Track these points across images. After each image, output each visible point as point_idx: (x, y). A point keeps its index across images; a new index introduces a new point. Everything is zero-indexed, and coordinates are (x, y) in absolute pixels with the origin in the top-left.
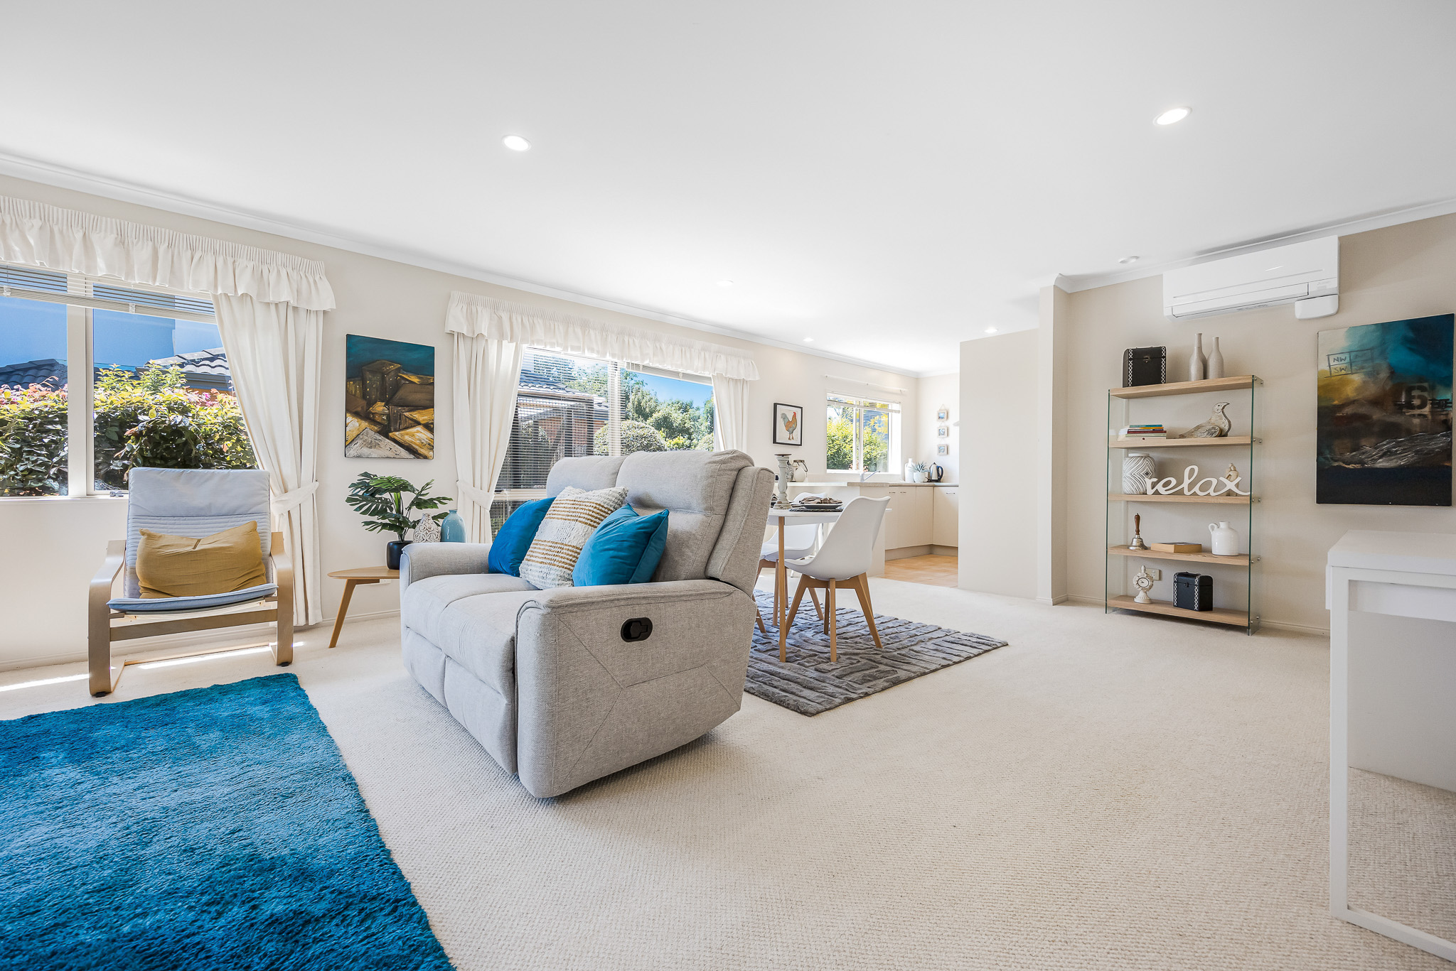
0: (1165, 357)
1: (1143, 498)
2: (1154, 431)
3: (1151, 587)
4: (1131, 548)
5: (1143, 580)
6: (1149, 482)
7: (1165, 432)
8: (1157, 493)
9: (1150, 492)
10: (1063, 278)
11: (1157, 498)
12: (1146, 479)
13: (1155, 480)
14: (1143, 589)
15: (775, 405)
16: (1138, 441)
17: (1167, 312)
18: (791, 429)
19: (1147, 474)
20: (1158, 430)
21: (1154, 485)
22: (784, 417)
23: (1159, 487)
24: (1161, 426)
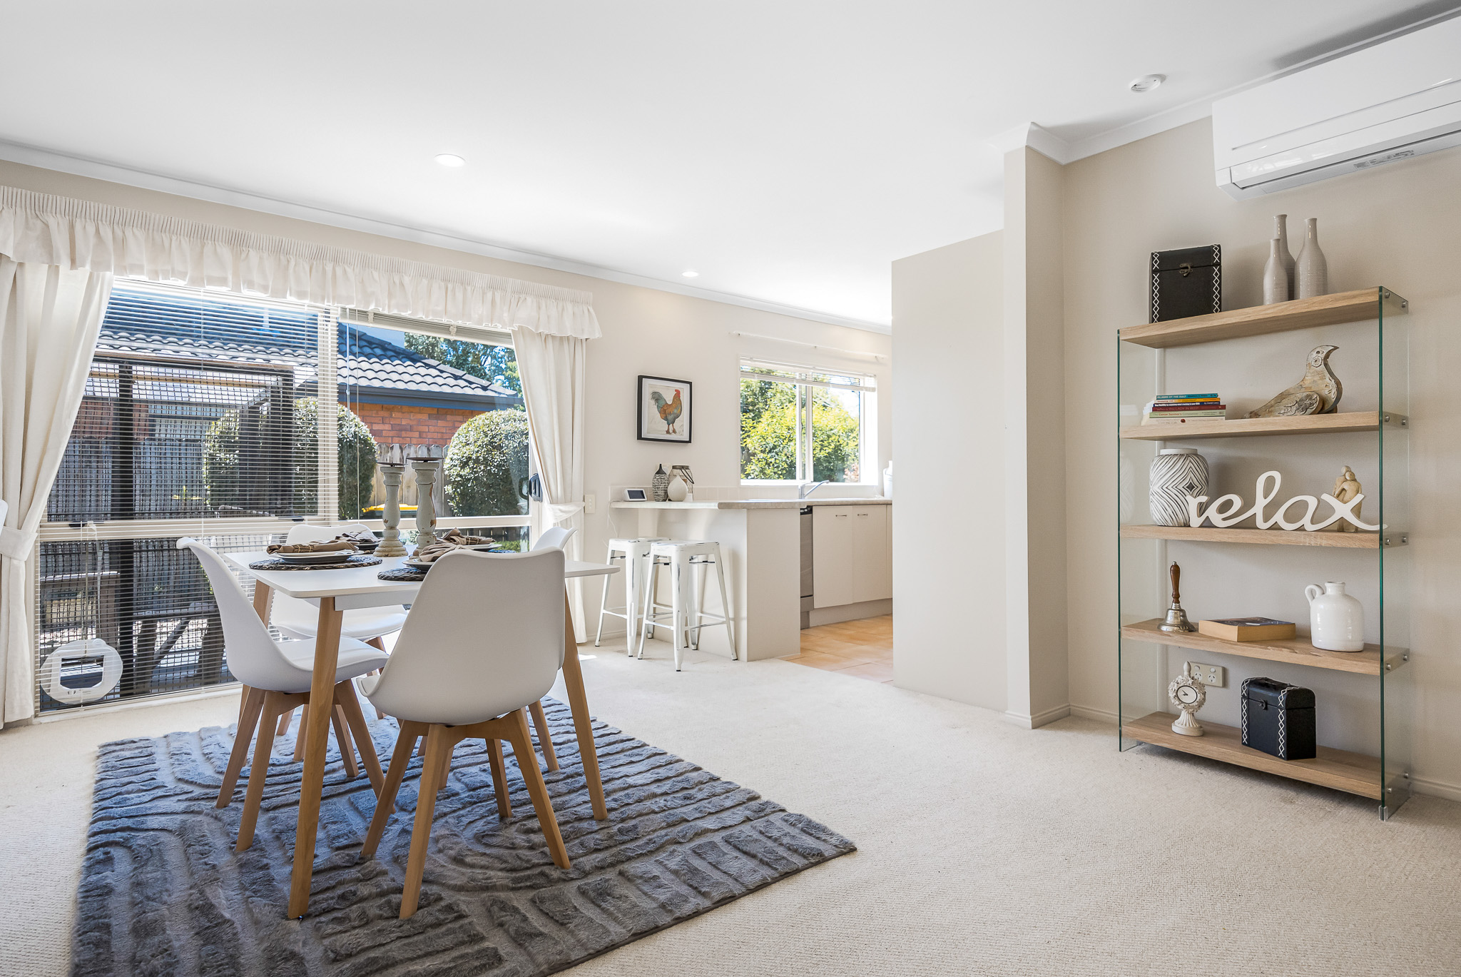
0: (1219, 264)
1: (1183, 534)
2: (1203, 406)
3: (1201, 704)
4: (1164, 628)
5: (1187, 690)
6: (1193, 502)
7: (1224, 407)
8: (1207, 524)
9: (1196, 521)
10: (1039, 132)
11: (1207, 535)
12: (1189, 498)
13: (1204, 499)
14: (1187, 706)
15: (640, 378)
16: (1173, 425)
17: (1222, 180)
18: (670, 417)
19: (1191, 487)
20: (1210, 404)
21: (1202, 509)
22: (657, 397)
23: (1212, 512)
24: (1215, 396)
